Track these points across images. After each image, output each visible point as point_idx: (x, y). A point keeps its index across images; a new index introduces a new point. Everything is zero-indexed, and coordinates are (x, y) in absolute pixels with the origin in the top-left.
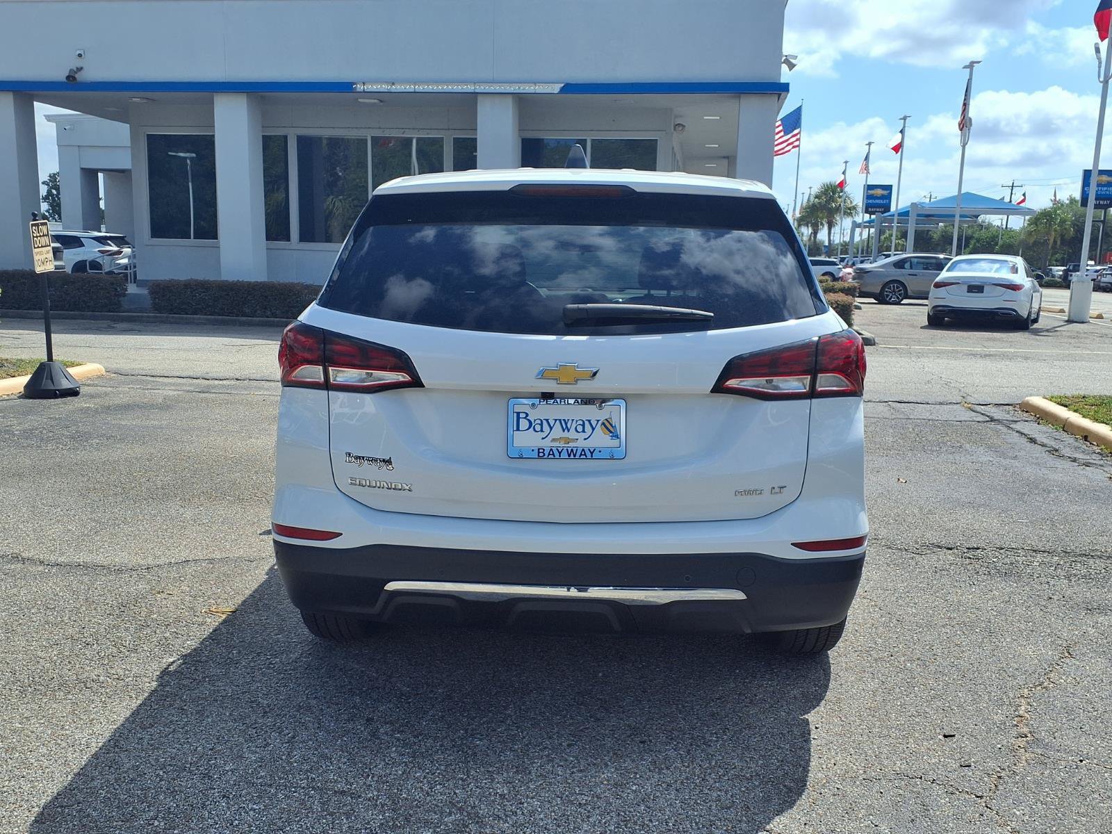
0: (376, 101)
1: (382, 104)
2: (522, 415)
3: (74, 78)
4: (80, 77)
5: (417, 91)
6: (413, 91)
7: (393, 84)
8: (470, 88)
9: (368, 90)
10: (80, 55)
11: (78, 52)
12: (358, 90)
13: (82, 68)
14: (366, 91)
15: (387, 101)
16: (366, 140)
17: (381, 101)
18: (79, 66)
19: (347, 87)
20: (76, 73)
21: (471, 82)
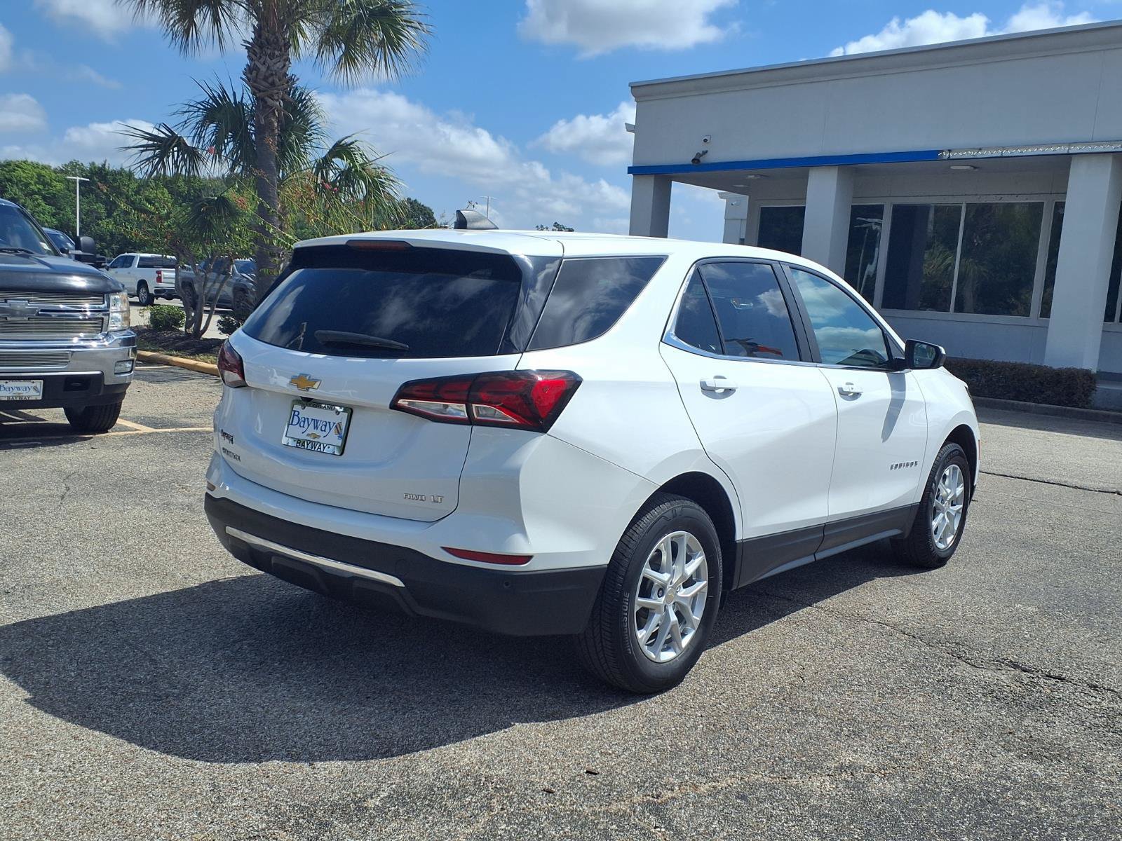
0: (968, 167)
1: (977, 170)
2: (296, 413)
3: (699, 161)
4: (703, 160)
5: (1004, 155)
6: (1000, 155)
7: (980, 149)
8: (1063, 150)
9: (953, 157)
10: (705, 140)
11: (706, 138)
12: (944, 158)
13: (707, 152)
14: (951, 158)
15: (978, 166)
16: (960, 208)
17: (975, 168)
18: (705, 150)
19: (932, 155)
20: (701, 156)
21: (1064, 143)
